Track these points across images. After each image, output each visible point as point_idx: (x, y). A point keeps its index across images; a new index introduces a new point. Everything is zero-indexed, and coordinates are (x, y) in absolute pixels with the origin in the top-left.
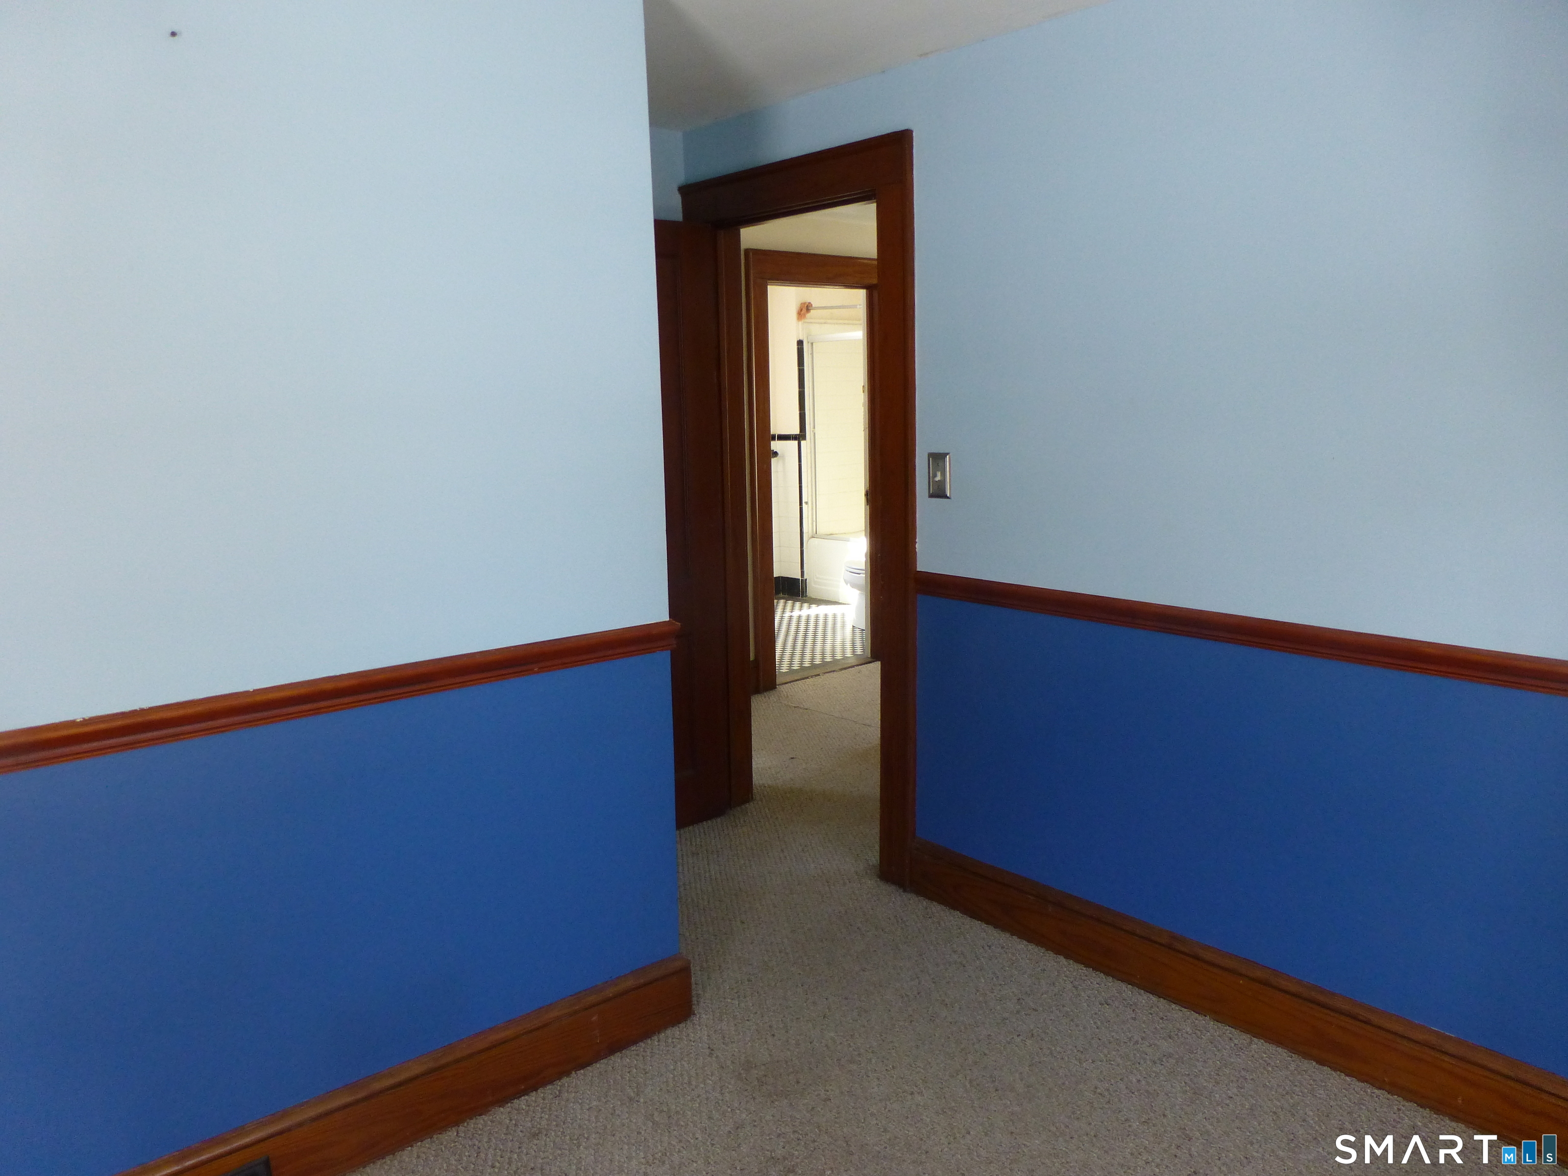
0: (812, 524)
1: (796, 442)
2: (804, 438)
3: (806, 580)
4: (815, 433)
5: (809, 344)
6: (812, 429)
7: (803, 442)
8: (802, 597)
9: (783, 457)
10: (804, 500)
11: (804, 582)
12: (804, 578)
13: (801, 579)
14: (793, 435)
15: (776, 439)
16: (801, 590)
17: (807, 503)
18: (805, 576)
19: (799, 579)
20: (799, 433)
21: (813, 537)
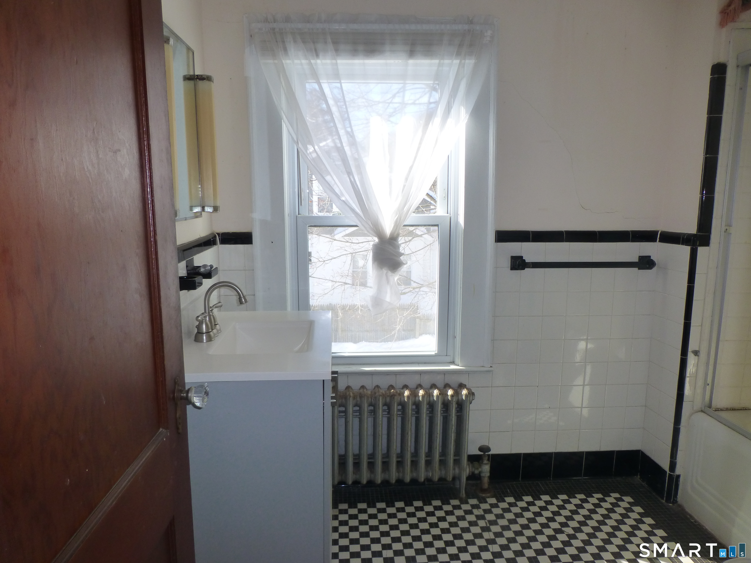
0: (704, 389)
2: (706, 243)
3: (678, 477)
4: (729, 235)
5: (740, 69)
6: (724, 227)
7: (701, 250)
8: (667, 501)
10: (691, 346)
11: (675, 480)
12: (673, 473)
13: (668, 472)
14: (684, 234)
15: (658, 240)
16: (666, 490)
17: (696, 353)
18: (678, 471)
19: (666, 471)
20: (696, 233)
21: (702, 411)
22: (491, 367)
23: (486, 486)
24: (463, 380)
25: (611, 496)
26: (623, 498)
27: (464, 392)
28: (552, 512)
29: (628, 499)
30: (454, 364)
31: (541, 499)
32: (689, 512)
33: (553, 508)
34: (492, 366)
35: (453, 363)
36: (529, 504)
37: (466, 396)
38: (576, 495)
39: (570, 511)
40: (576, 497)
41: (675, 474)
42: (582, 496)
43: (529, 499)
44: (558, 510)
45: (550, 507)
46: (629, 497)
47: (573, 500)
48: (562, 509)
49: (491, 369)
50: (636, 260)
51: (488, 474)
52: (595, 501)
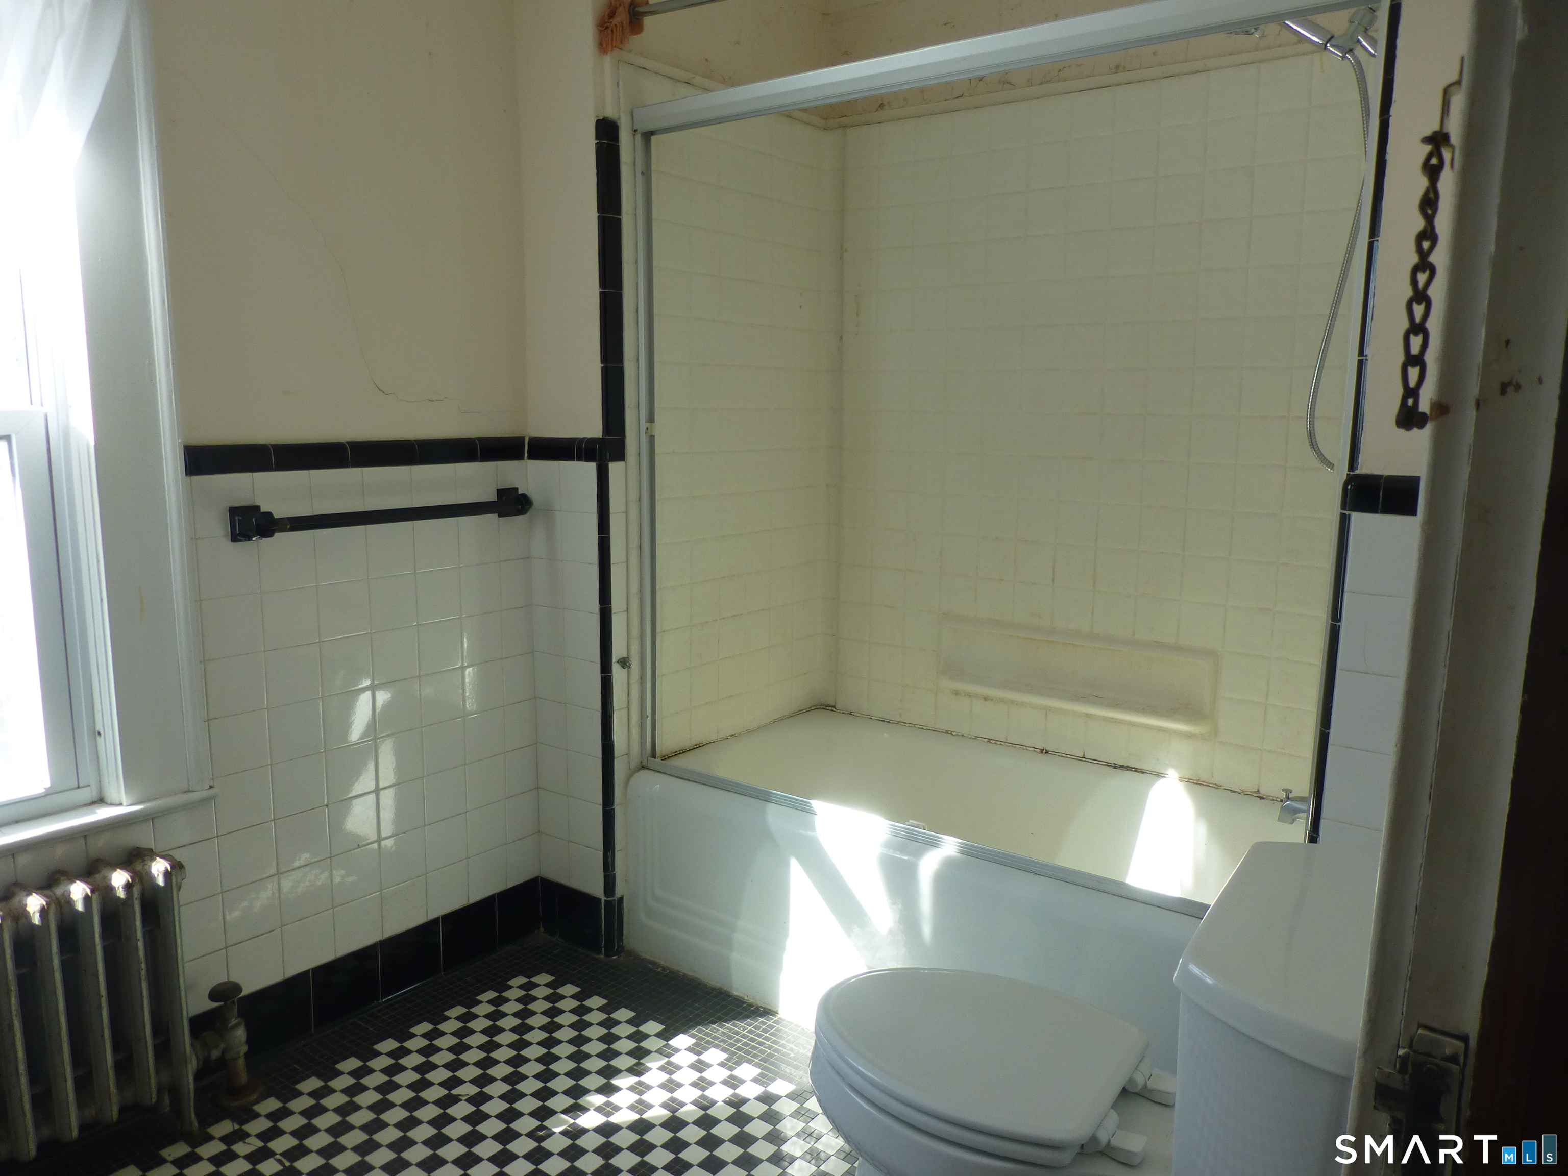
0: (642, 726)
1: (590, 468)
2: (620, 456)
3: (621, 900)
4: (652, 439)
5: (639, 137)
6: (644, 425)
7: (615, 468)
8: (607, 955)
9: (548, 511)
10: (618, 651)
11: (616, 908)
12: (613, 897)
13: (603, 898)
14: (581, 441)
15: (526, 455)
16: (603, 933)
17: (624, 663)
18: (619, 891)
19: (599, 898)
20: (601, 437)
21: (643, 767)
22: (211, 787)
23: (243, 1078)
24: (143, 838)
25: (511, 987)
26: (534, 979)
27: (158, 868)
28: (415, 1069)
29: (543, 978)
30: (106, 803)
31: (378, 1054)
32: (648, 957)
33: (413, 1060)
34: (212, 784)
35: (100, 801)
36: (358, 1074)
37: (167, 875)
38: (447, 1013)
39: (450, 1050)
40: (448, 1018)
41: (615, 898)
42: (459, 1010)
43: (352, 1063)
44: (424, 1059)
45: (406, 1061)
46: (544, 974)
47: (445, 1027)
48: (433, 1055)
49: (211, 792)
50: (493, 497)
51: (244, 1049)
52: (487, 1009)
